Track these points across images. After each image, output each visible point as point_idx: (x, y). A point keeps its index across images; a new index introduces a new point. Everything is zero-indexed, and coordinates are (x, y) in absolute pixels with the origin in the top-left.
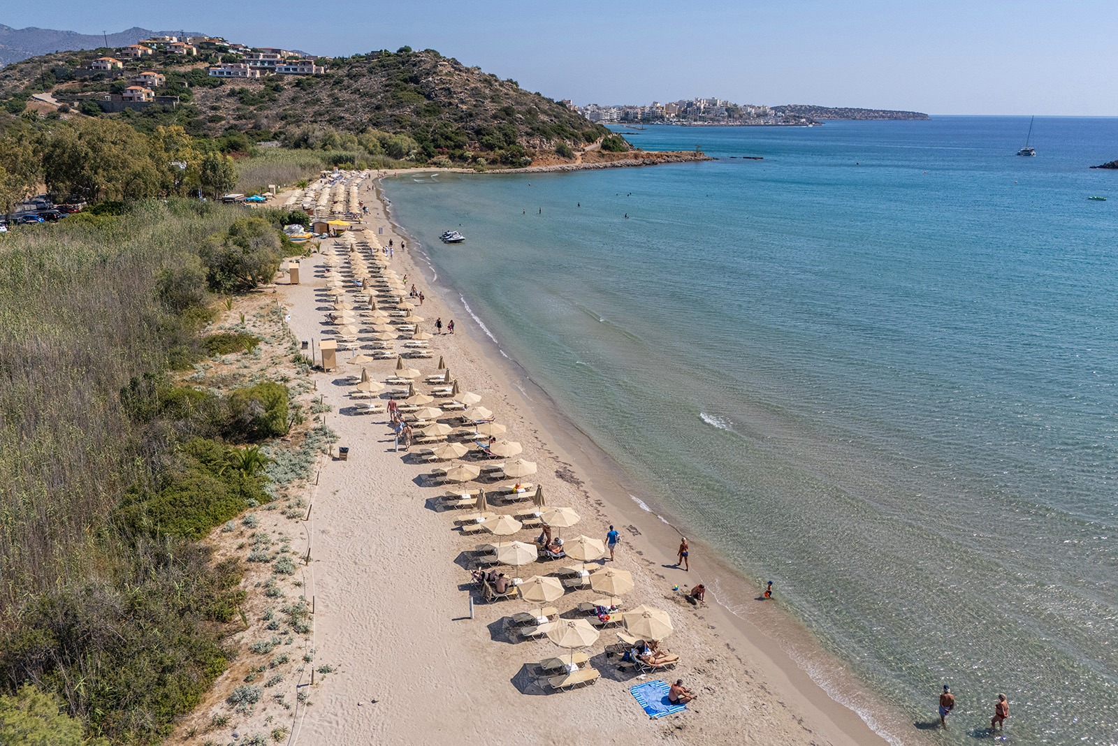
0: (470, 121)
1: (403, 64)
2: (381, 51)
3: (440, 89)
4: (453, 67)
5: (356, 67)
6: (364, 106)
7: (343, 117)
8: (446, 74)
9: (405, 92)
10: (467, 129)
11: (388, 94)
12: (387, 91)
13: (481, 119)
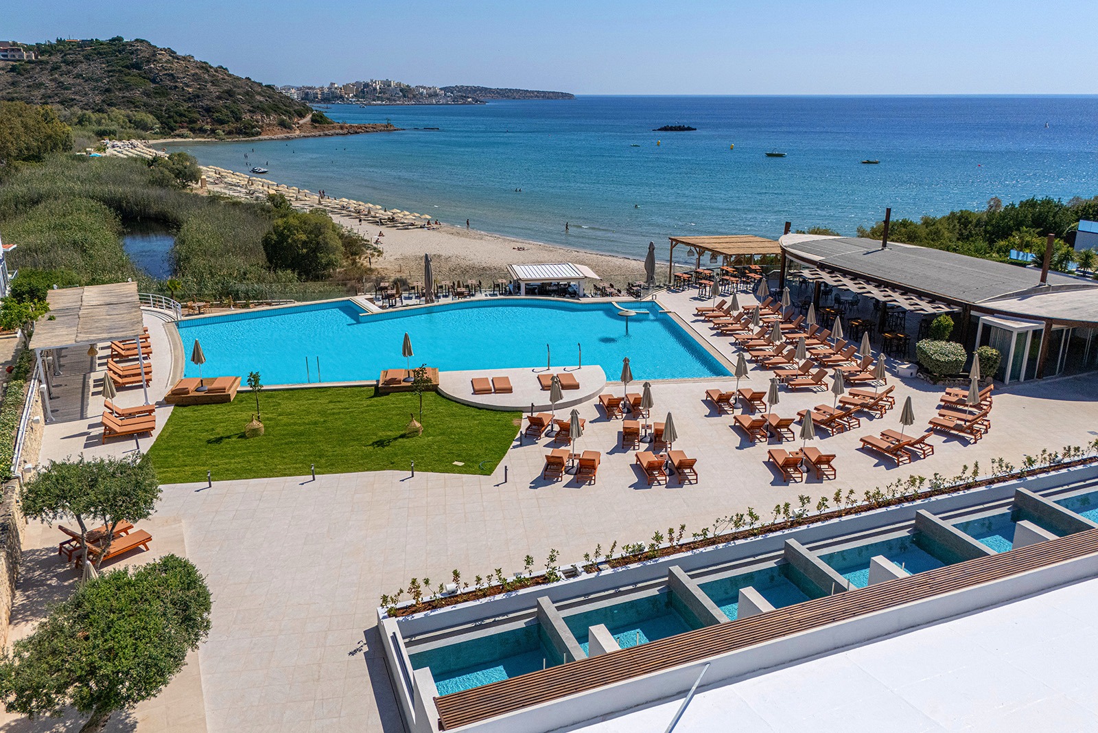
0: (198, 101)
1: (120, 52)
2: (92, 40)
3: (164, 75)
4: (170, 56)
5: (69, 54)
6: (93, 90)
7: (75, 99)
8: (166, 62)
9: (129, 77)
10: (197, 108)
11: (114, 79)
12: (112, 76)
13: (208, 100)
